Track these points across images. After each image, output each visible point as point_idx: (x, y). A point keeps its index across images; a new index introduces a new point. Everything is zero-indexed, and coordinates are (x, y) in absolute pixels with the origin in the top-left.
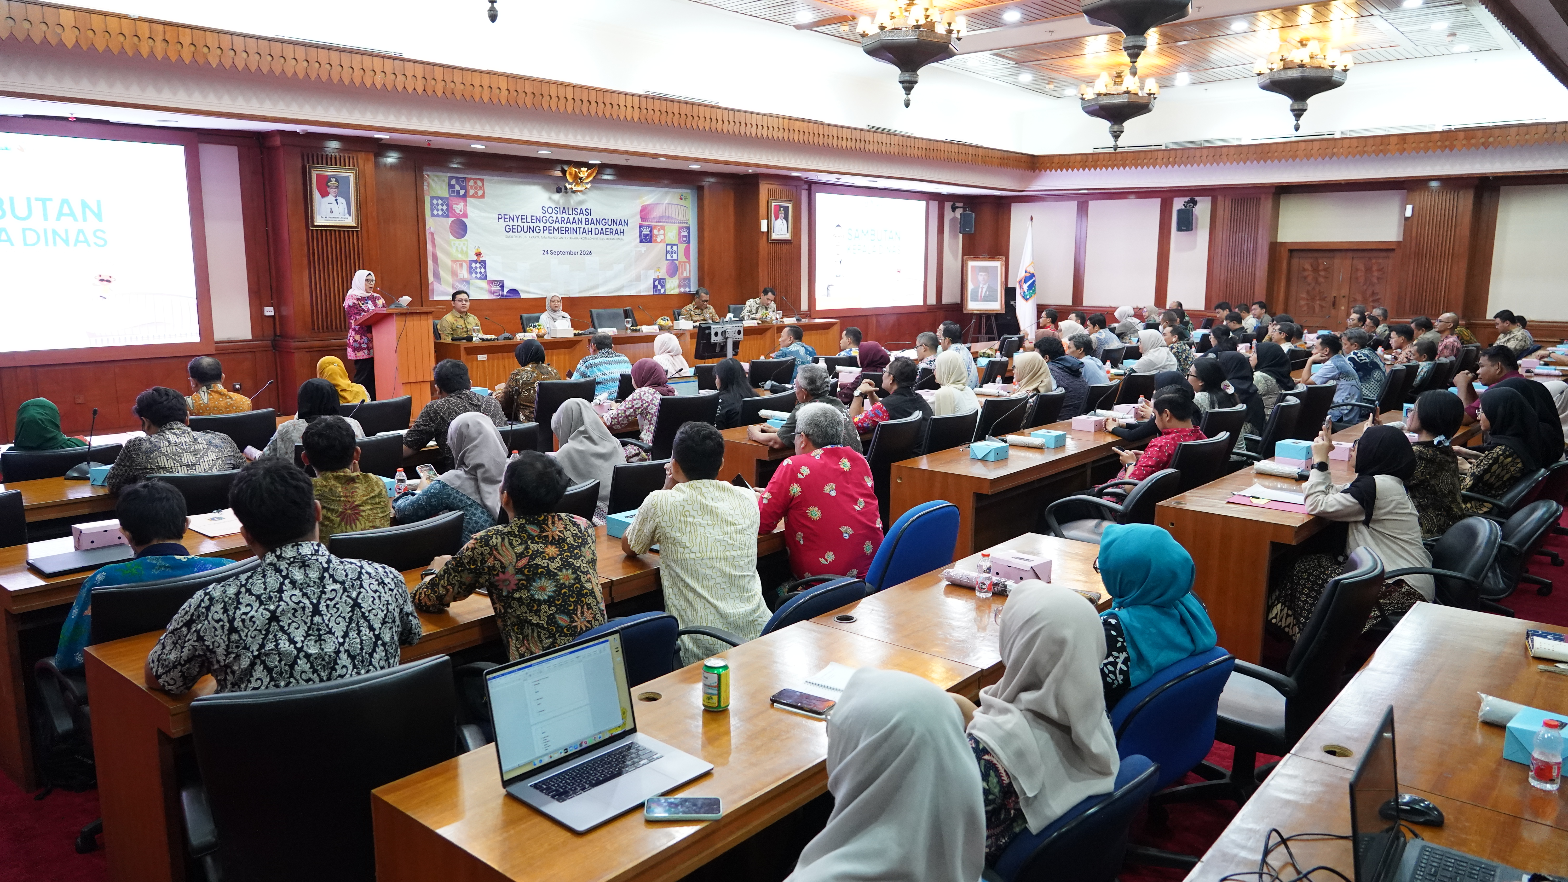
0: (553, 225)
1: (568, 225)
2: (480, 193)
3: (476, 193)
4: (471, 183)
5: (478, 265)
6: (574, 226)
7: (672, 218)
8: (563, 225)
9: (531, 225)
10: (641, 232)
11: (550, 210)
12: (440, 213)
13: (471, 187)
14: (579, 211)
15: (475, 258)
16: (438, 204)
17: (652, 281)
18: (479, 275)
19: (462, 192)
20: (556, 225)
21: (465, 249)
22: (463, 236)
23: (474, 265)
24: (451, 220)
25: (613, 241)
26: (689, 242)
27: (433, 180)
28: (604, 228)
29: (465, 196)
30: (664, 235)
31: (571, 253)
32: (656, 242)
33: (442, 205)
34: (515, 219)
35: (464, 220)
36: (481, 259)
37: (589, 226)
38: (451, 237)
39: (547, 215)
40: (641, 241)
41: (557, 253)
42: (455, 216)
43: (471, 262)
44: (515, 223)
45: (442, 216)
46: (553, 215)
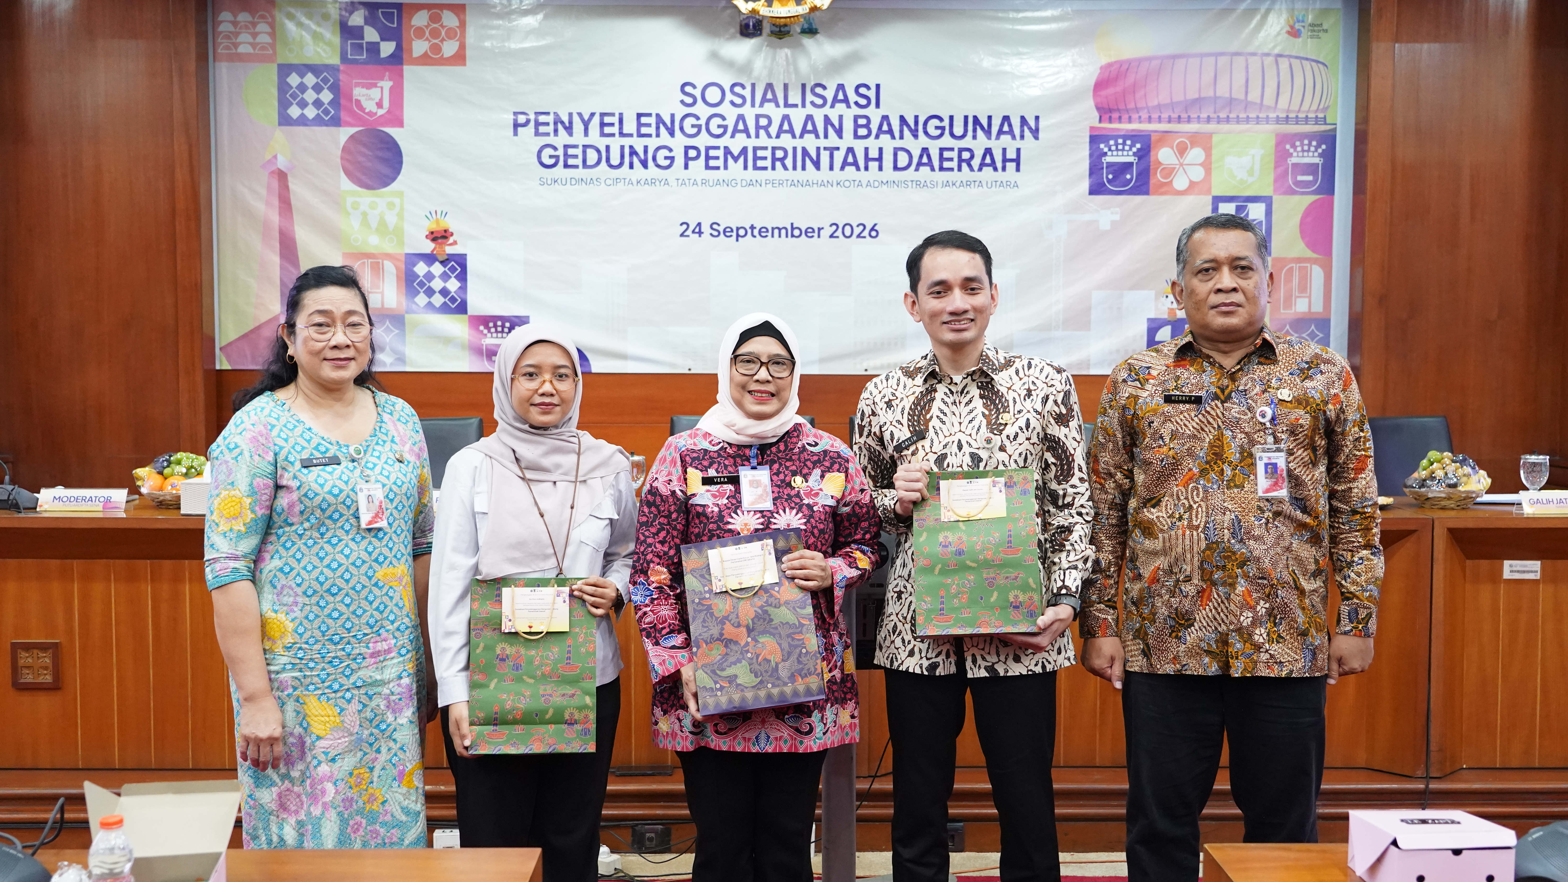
0: (721, 142)
1: (786, 141)
2: (449, 48)
3: (436, 49)
4: (420, 19)
5: (437, 269)
6: (810, 143)
7: (1247, 105)
8: (763, 140)
9: (639, 144)
10: (1096, 158)
11: (713, 95)
12: (311, 112)
13: (420, 33)
14: (829, 94)
15: (428, 247)
16: (302, 88)
17: (1143, 328)
18: (438, 300)
19: (387, 48)
20: (736, 144)
21: (391, 219)
22: (386, 180)
23: (421, 269)
24: (344, 134)
25: (974, 191)
26: (1328, 187)
27: (291, 17)
28: (934, 148)
29: (397, 59)
30: (1207, 166)
31: (792, 231)
32: (1166, 188)
33: (317, 89)
34: (578, 126)
35: (392, 131)
36: (449, 250)
37: (873, 144)
38: (346, 184)
39: (703, 111)
40: (1097, 189)
41: (737, 233)
42: (358, 120)
43: (413, 259)
44: (578, 138)
45: (318, 121)
46: (725, 109)
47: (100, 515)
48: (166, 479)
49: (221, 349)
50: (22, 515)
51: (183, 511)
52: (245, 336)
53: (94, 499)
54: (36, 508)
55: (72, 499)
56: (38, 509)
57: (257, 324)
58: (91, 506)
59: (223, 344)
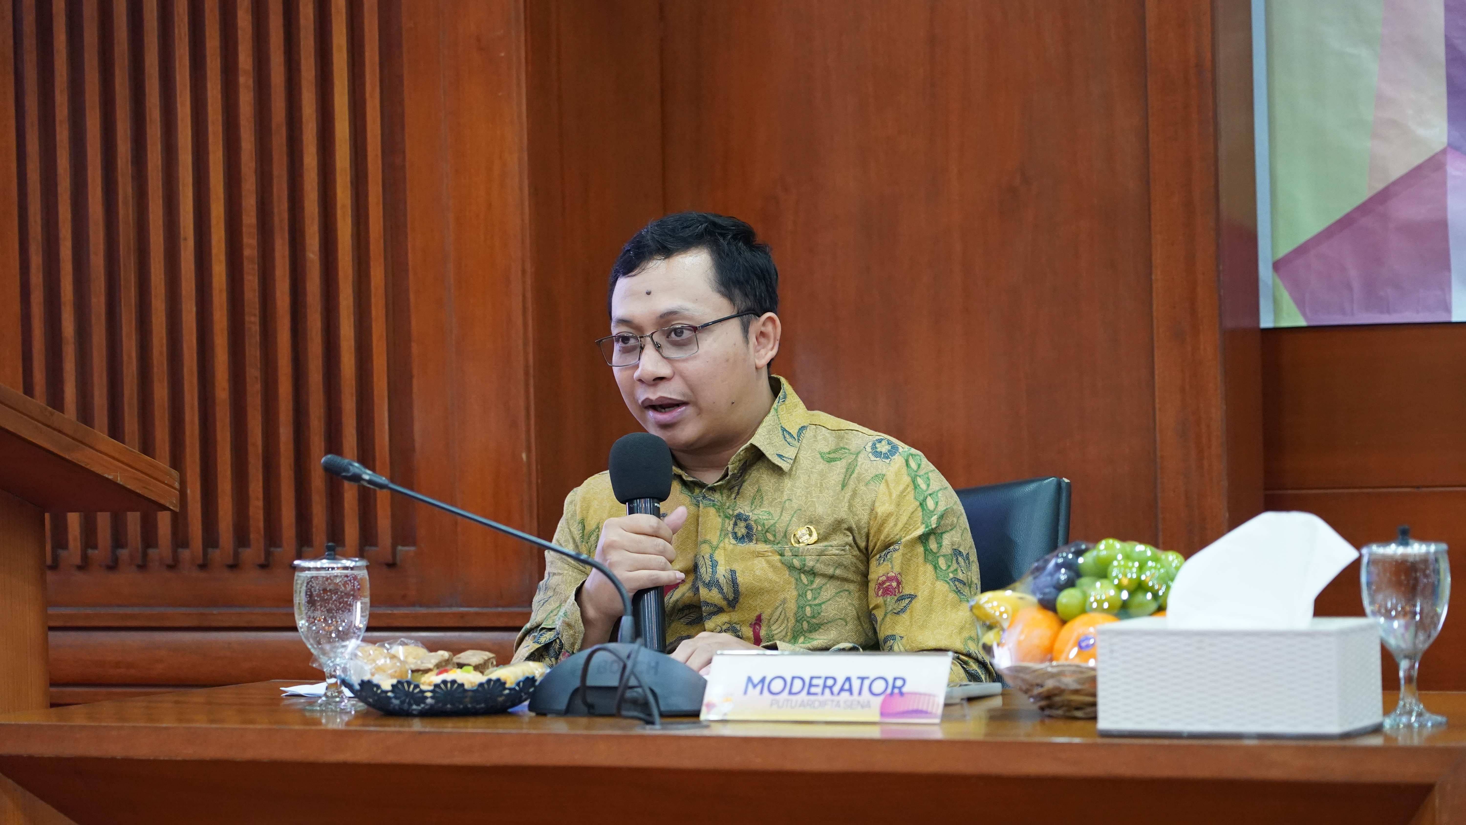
47: (874, 733)
48: (1063, 622)
49: (1277, 266)
50: (656, 730)
51: (1104, 723)
52: (1345, 223)
53: (856, 684)
54: (696, 714)
55: (798, 685)
56: (703, 717)
57: (1380, 186)
58: (850, 706)
59: (1283, 251)
